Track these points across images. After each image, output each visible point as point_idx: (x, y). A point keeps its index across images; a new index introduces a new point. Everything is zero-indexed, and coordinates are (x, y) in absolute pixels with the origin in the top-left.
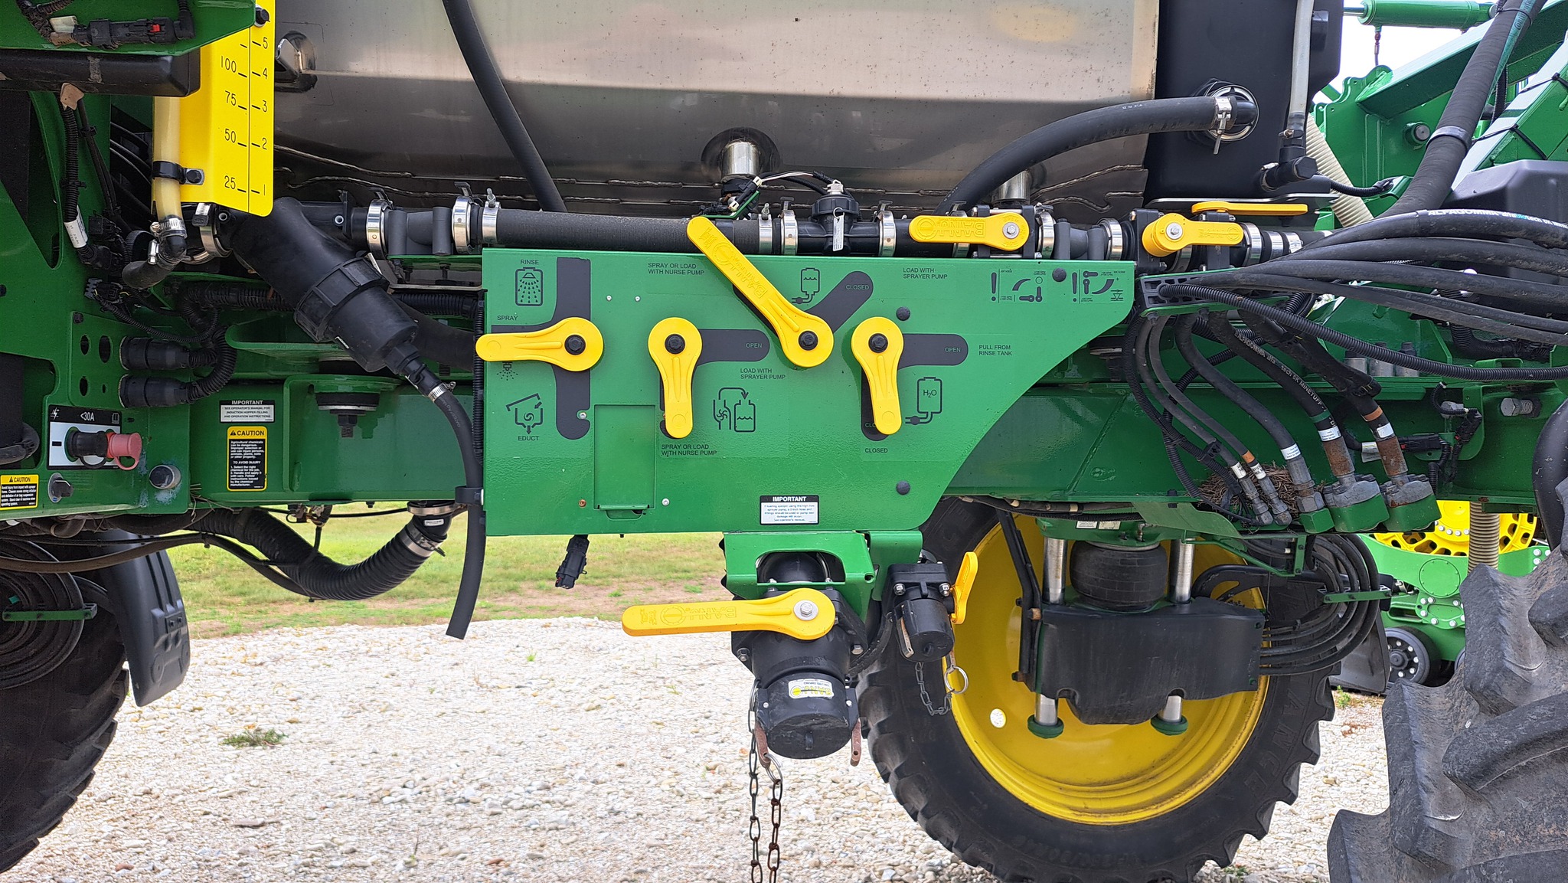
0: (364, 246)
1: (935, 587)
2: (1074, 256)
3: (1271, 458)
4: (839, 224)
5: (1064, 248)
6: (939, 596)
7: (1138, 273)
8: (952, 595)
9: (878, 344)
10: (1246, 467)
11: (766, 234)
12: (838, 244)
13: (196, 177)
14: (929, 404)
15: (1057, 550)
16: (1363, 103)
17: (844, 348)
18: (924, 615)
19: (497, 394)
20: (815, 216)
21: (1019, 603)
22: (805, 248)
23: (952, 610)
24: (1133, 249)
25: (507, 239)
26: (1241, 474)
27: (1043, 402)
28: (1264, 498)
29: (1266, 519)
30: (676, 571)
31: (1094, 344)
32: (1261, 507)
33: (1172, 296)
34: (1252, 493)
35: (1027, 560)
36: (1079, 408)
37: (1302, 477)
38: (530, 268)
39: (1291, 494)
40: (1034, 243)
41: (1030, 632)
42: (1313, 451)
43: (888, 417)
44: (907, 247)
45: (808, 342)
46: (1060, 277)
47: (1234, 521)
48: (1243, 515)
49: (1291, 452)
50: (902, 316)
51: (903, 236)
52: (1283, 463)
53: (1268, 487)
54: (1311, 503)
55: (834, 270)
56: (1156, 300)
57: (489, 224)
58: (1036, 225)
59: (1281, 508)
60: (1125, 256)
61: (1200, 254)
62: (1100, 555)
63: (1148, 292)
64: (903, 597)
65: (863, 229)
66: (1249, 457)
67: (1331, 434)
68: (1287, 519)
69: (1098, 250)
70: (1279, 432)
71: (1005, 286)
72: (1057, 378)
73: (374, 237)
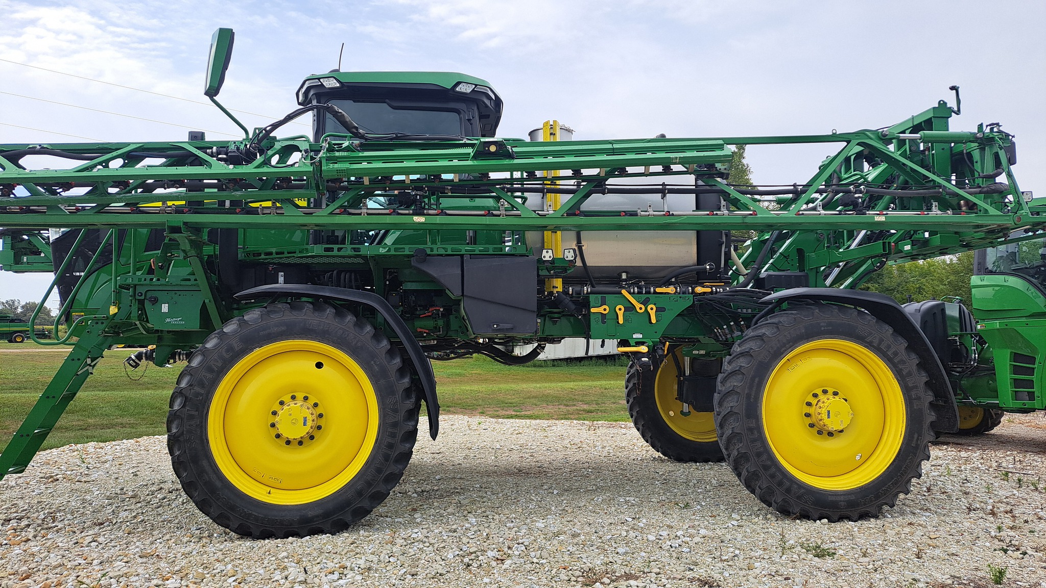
0: (569, 294)
1: (661, 348)
2: (683, 294)
3: (722, 328)
4: (644, 289)
5: (681, 293)
6: (662, 349)
7: (694, 296)
8: (664, 350)
9: (652, 309)
10: (717, 330)
11: (632, 291)
12: (644, 292)
13: (557, 288)
14: (660, 318)
15: (687, 360)
16: (761, 241)
17: (646, 309)
18: (660, 352)
19: (592, 317)
20: (640, 288)
21: (677, 376)
22: (639, 293)
23: (664, 352)
24: (693, 291)
25: (592, 293)
26: (716, 331)
27: (680, 318)
28: (720, 335)
29: (721, 339)
30: (506, 404)
31: (689, 307)
32: (720, 337)
33: (699, 301)
34: (718, 335)
35: (679, 363)
36: (686, 319)
37: (727, 331)
38: (597, 297)
39: (725, 335)
40: (676, 292)
41: (680, 385)
42: (729, 326)
43: (654, 320)
44: (655, 293)
45: (641, 309)
46: (681, 297)
47: (715, 340)
48: (717, 339)
49: (725, 327)
50: (655, 304)
51: (654, 290)
52: (724, 329)
53: (721, 333)
54: (729, 336)
55: (644, 297)
56: (697, 301)
57: (589, 290)
58: (676, 289)
59: (724, 337)
60: (692, 293)
61: (704, 293)
62: (699, 361)
63: (695, 300)
64: (657, 349)
65: (648, 289)
66: (717, 328)
67: (732, 323)
68: (725, 339)
69: (687, 293)
70: (723, 324)
71: (672, 298)
72: (681, 313)
73: (571, 292)
